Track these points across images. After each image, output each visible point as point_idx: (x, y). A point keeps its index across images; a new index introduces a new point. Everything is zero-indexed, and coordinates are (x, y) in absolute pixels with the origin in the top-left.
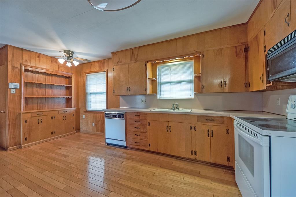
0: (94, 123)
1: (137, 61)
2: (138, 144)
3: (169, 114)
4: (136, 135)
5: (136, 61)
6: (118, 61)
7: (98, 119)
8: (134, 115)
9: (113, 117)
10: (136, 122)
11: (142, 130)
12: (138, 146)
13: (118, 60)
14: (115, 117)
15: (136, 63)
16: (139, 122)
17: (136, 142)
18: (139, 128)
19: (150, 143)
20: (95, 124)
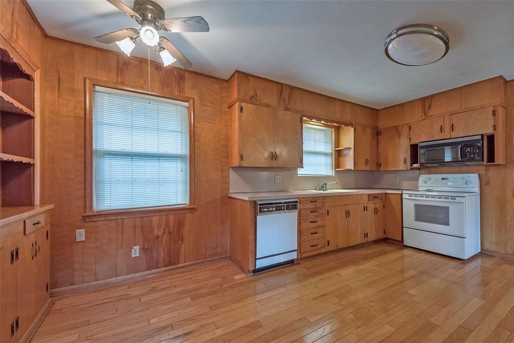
0: (137, 248)
1: (289, 109)
2: (315, 248)
3: (347, 195)
4: (312, 234)
5: (287, 109)
6: (253, 96)
7: (156, 231)
8: (309, 201)
9: (277, 210)
10: (311, 212)
11: (319, 223)
12: (315, 250)
13: (251, 93)
14: (281, 210)
15: (286, 112)
16: (316, 212)
17: (312, 246)
18: (316, 222)
19: (329, 239)
20: (143, 249)
